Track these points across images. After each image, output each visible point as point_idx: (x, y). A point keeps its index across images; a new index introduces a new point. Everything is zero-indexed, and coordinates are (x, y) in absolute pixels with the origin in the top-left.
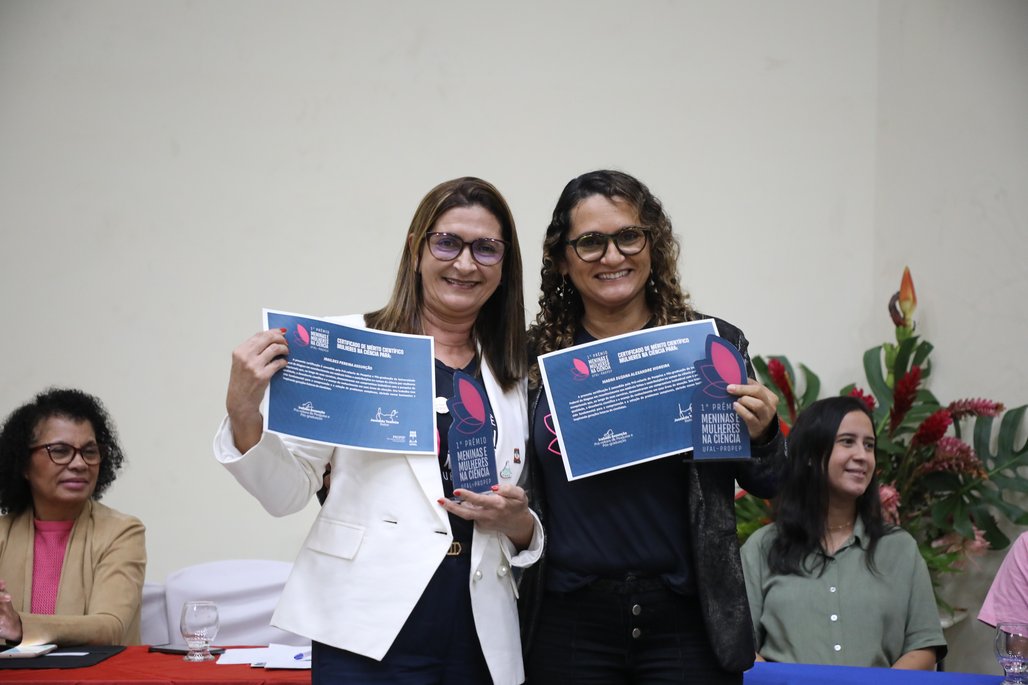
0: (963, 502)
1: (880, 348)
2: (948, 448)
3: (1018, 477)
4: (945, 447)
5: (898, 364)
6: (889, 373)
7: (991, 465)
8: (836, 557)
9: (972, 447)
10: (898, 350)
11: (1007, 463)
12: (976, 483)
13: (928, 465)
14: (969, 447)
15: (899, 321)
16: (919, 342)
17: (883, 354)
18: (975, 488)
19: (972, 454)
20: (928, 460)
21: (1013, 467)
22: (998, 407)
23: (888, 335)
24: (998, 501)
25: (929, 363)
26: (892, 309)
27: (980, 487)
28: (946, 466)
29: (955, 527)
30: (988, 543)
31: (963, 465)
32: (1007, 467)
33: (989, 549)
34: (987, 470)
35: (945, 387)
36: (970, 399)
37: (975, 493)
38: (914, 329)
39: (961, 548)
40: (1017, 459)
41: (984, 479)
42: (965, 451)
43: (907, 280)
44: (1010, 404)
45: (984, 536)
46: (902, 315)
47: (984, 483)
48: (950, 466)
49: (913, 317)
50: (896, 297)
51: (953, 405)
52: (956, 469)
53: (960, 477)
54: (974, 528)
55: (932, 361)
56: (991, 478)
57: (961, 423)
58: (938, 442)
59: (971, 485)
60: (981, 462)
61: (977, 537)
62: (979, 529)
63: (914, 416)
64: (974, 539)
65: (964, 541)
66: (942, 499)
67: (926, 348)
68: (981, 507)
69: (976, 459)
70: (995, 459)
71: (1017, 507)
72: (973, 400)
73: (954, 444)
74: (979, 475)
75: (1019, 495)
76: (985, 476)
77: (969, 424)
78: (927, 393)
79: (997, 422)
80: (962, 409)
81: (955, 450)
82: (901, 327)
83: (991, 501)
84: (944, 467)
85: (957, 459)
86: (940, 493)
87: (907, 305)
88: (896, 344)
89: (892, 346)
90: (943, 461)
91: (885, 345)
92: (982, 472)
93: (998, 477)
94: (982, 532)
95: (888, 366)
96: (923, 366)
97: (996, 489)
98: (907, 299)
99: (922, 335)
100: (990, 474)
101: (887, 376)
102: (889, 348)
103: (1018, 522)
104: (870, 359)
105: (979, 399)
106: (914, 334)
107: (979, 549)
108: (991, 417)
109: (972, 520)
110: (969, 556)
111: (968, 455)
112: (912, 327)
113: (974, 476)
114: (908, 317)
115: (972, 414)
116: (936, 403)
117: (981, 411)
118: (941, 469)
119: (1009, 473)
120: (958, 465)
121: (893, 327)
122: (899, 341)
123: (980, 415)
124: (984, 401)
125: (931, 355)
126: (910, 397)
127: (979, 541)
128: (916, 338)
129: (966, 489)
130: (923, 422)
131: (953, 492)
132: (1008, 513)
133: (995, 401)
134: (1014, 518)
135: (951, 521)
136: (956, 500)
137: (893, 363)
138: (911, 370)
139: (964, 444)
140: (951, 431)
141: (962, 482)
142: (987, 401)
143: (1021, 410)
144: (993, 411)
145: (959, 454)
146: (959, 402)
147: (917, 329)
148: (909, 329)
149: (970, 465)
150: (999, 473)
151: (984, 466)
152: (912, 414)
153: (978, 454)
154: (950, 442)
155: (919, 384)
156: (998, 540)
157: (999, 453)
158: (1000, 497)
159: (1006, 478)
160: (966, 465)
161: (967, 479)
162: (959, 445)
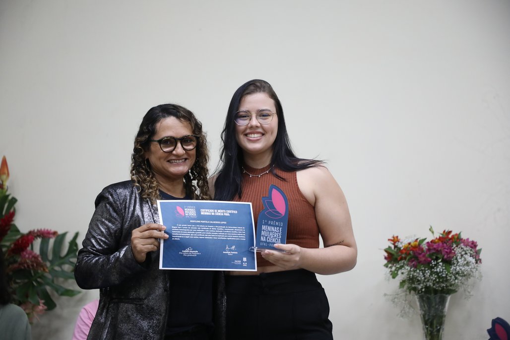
0: (33, 286)
2: (27, 256)
3: (63, 271)
7: (48, 264)
9: (40, 256)
11: (57, 263)
12: (41, 274)
13: (15, 266)
14: (38, 256)
16: (10, 198)
18: (40, 277)
19: (40, 259)
20: (15, 263)
21: (60, 265)
22: (55, 233)
24: (51, 283)
25: (14, 209)
27: (42, 277)
29: (29, 300)
30: (46, 307)
31: (35, 265)
32: (57, 265)
33: (46, 310)
34: (47, 268)
37: (39, 280)
38: (7, 190)
39: (31, 311)
40: (62, 261)
41: (46, 272)
42: (35, 257)
43: (5, 164)
44: (60, 232)
45: (44, 304)
47: (45, 274)
48: (27, 266)
49: (7, 183)
51: (30, 233)
52: (31, 267)
53: (32, 272)
54: (39, 300)
56: (50, 272)
57: (34, 242)
58: (22, 254)
59: (38, 275)
60: (43, 263)
61: (41, 305)
62: (42, 299)
63: (8, 239)
64: (38, 304)
65: (34, 306)
66: (21, 284)
67: (14, 201)
68: (42, 288)
70: (51, 262)
71: (61, 286)
72: (41, 230)
73: (30, 254)
74: (44, 270)
75: (62, 279)
76: (47, 270)
77: (37, 243)
78: (14, 226)
79: (52, 241)
80: (36, 235)
81: (31, 256)
83: (48, 284)
84: (24, 266)
85: (32, 262)
86: (20, 281)
87: (4, 177)
90: (24, 263)
92: (45, 268)
93: (52, 271)
94: (43, 301)
96: (12, 210)
97: (49, 276)
99: (12, 193)
100: (49, 269)
105: (44, 229)
106: (8, 193)
107: (42, 310)
108: (49, 238)
109: (38, 295)
110: (35, 314)
111: (38, 260)
112: (6, 188)
113: (40, 271)
114: (4, 183)
115: (39, 236)
116: (18, 231)
117: (44, 235)
118: (22, 268)
119: (57, 268)
120: (33, 266)
123: (43, 238)
124: (47, 230)
125: (17, 205)
126: (7, 228)
127: (41, 307)
128: (8, 196)
129: (35, 278)
130: (14, 242)
131: (28, 280)
132: (57, 289)
133: (53, 229)
134: (60, 293)
135: (27, 296)
136: (29, 285)
138: (5, 214)
139: (36, 254)
140: (29, 248)
141: (33, 274)
142: (49, 229)
143: (64, 235)
144: (51, 236)
145: (33, 259)
146: (34, 230)
147: (9, 190)
148: (4, 191)
149: (39, 265)
150: (53, 269)
151: (46, 265)
152: (6, 238)
153: (42, 258)
154: (28, 252)
155: (12, 221)
156: (50, 305)
157: (53, 258)
158: (53, 281)
159: (56, 271)
160: (37, 265)
161: (36, 272)
162: (33, 254)
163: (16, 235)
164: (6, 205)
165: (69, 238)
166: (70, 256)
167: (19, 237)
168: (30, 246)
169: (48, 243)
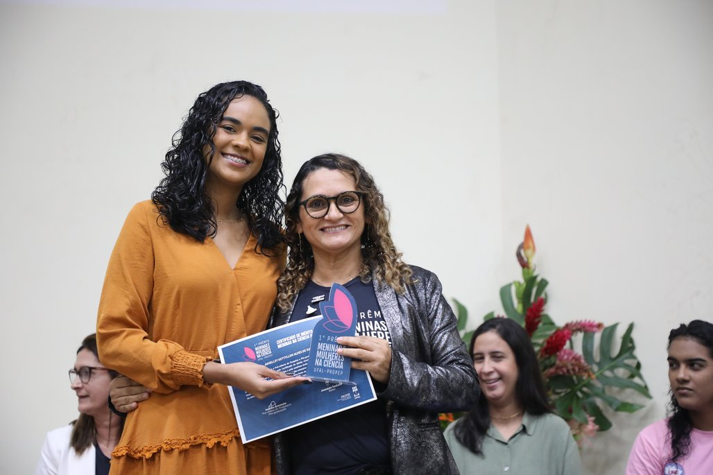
0: (578, 397)
1: (510, 285)
2: (566, 357)
3: (616, 377)
4: (563, 357)
5: (525, 296)
6: (519, 302)
7: (595, 368)
8: (510, 443)
9: (582, 357)
10: (524, 285)
11: (607, 367)
12: (586, 382)
13: (552, 370)
14: (580, 357)
15: (524, 264)
16: (539, 279)
17: (513, 289)
18: (585, 386)
19: (583, 361)
20: (552, 366)
21: (612, 369)
22: (599, 326)
23: (516, 275)
24: (601, 395)
25: (546, 295)
26: (519, 255)
27: (588, 385)
28: (565, 370)
29: (574, 416)
30: (597, 427)
31: (577, 369)
32: (607, 369)
33: (598, 430)
34: (594, 373)
35: (559, 313)
36: (579, 320)
37: (585, 389)
38: (534, 270)
39: (577, 431)
40: (614, 363)
41: (592, 379)
42: (577, 359)
43: (528, 234)
44: (607, 323)
45: (595, 422)
46: (525, 259)
47: (592, 382)
48: (568, 371)
49: (533, 261)
50: (521, 247)
51: (567, 326)
52: (572, 372)
53: (575, 378)
54: (587, 416)
55: (549, 293)
56: (598, 378)
57: (573, 338)
58: (558, 353)
59: (583, 383)
60: (589, 367)
61: (590, 423)
62: (591, 416)
63: (539, 334)
64: (586, 422)
65: (581, 425)
66: (563, 394)
67: (544, 284)
68: (590, 400)
69: (586, 364)
70: (599, 364)
71: (616, 399)
72: (581, 321)
73: (569, 354)
74: (589, 376)
75: (615, 389)
76: (594, 376)
77: (578, 339)
78: (547, 316)
79: (597, 337)
80: (574, 328)
81: (571, 358)
82: (526, 269)
83: (597, 395)
84: (563, 371)
85: (572, 365)
86: (559, 391)
87: (529, 252)
88: (522, 281)
89: (519, 283)
90: (562, 367)
91: (515, 282)
92: (591, 373)
93: (601, 377)
94: (593, 418)
95: (518, 298)
96: (543, 296)
97: (598, 385)
98: (528, 248)
99: (541, 273)
100: (597, 374)
101: (517, 306)
102: (518, 285)
103: (617, 409)
104: (505, 293)
105: (586, 320)
106: (535, 274)
107: (592, 431)
108: (594, 333)
109: (586, 410)
110: (583, 435)
111: (580, 362)
112: (533, 268)
113: (585, 377)
114: (530, 260)
115: (579, 330)
116: (552, 324)
117: (587, 329)
118: (561, 373)
119: (608, 373)
120: (574, 370)
121: (519, 268)
122: (525, 280)
123: (586, 332)
124: (589, 322)
125: (548, 289)
126: (537, 320)
127: (591, 426)
128: (535, 278)
129: (579, 387)
130: (547, 338)
131: (569, 390)
132: (610, 402)
133: (597, 321)
134: (614, 407)
135: (571, 412)
136: (572, 396)
137: (521, 295)
138: (534, 301)
139: (576, 355)
140: (567, 346)
141: (576, 382)
142: (592, 321)
143: (614, 327)
144: (595, 329)
145: (574, 361)
146: (572, 323)
147: (537, 270)
148: (531, 270)
149: (582, 369)
150: (601, 374)
151: (591, 369)
152: (537, 333)
153: (586, 359)
154: (567, 352)
155: (542, 311)
156: (603, 424)
157: (601, 359)
158: (603, 391)
159: (607, 377)
160: (579, 369)
161: (580, 380)
162: (573, 355)
163: (550, 330)
164: (534, 290)
165: (620, 332)
166: (624, 356)
167: (553, 331)
168: (568, 343)
169: (592, 338)
